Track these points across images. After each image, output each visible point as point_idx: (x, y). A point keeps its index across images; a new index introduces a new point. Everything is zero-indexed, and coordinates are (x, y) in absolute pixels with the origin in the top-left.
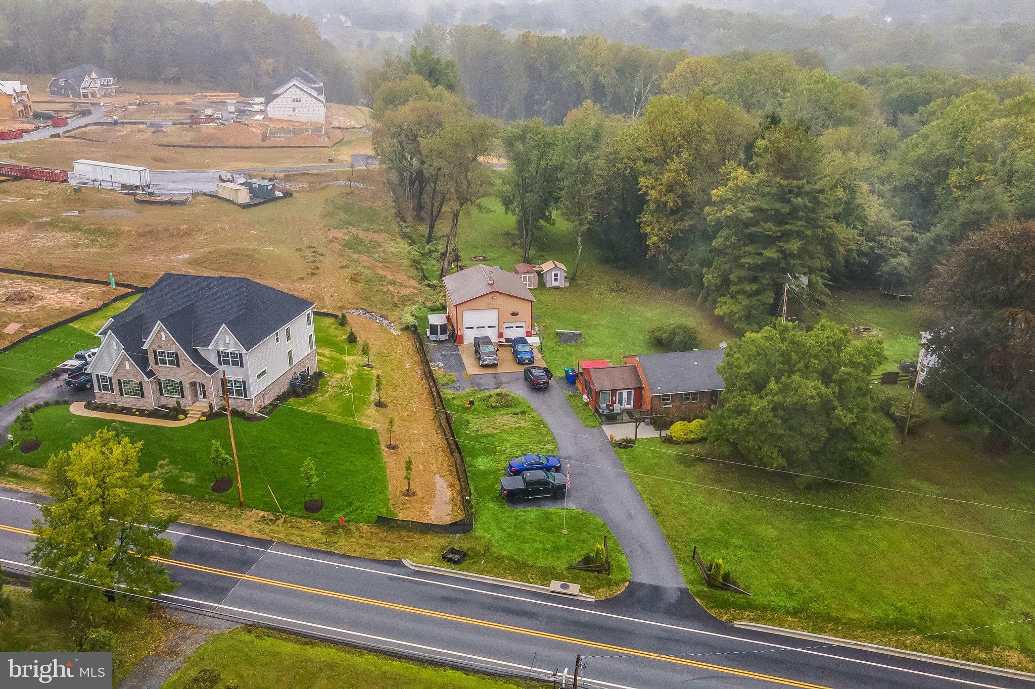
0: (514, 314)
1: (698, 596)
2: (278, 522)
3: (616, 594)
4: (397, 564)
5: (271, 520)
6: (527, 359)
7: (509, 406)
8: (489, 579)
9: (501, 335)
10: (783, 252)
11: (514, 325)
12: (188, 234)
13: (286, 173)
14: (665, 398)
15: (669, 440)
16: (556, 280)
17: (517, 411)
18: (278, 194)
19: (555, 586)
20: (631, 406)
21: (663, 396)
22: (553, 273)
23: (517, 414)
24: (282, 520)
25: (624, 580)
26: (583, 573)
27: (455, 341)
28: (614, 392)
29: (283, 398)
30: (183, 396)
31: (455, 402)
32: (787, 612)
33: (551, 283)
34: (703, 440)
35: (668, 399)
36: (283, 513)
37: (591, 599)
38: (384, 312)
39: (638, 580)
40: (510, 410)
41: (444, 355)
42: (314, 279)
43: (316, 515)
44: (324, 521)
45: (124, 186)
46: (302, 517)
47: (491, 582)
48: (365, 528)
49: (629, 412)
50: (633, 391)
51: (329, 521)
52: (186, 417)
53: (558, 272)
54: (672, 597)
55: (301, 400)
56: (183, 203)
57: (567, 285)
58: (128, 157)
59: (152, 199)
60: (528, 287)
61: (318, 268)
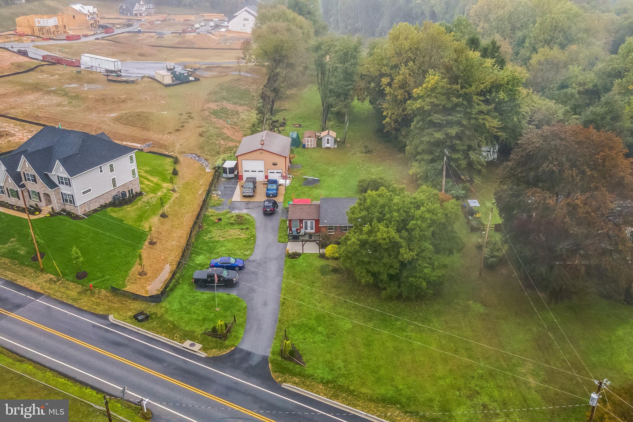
0: (275, 164)
1: (272, 363)
2: (58, 283)
3: (221, 354)
4: (105, 317)
5: (54, 281)
6: (271, 194)
7: (241, 224)
8: (151, 334)
9: (266, 177)
10: (447, 134)
11: (275, 171)
12: (123, 101)
13: (207, 66)
14: (331, 228)
15: (322, 256)
16: (328, 143)
17: (244, 227)
18: (191, 78)
19: (187, 344)
20: (314, 231)
21: (329, 227)
22: (327, 138)
23: (243, 229)
24: (60, 282)
25: (232, 346)
26: (210, 338)
27: (238, 179)
28: (301, 221)
29: (104, 207)
30: (41, 201)
31: (211, 218)
32: (322, 382)
33: (325, 145)
34: (337, 259)
35: (333, 229)
36: (63, 277)
37: (203, 355)
38: (208, 157)
39: (241, 347)
40: (241, 226)
41: (226, 187)
42: (177, 133)
43: (80, 281)
44: (83, 285)
45: (107, 71)
46: (72, 281)
47: (151, 336)
48: (103, 292)
49: (310, 235)
50: (314, 221)
51: (85, 286)
52: (40, 214)
53: (330, 138)
54: (254, 361)
55: (116, 209)
56: (133, 82)
57: (336, 146)
58: (124, 53)
59: (119, 79)
60: (309, 146)
61: (183, 126)
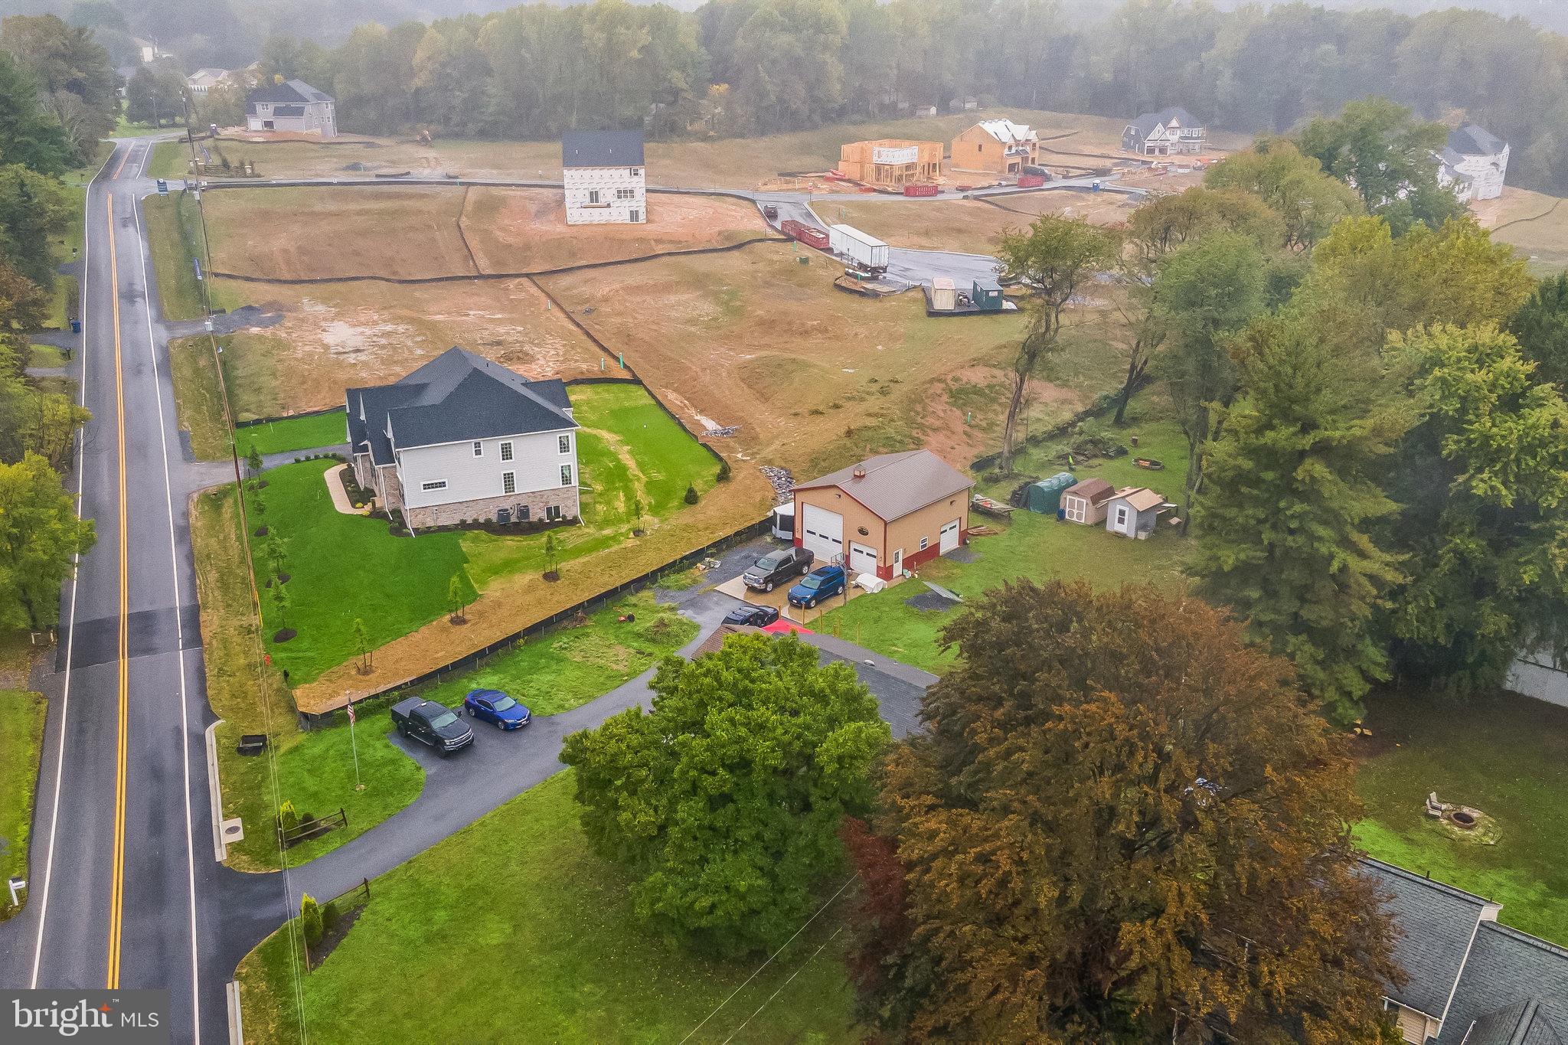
0: (863, 532)
1: (279, 933)
2: (249, 636)
3: (242, 870)
4: (209, 721)
5: (250, 631)
6: (796, 598)
7: (652, 640)
8: (215, 780)
9: (846, 558)
11: (866, 550)
16: (1121, 521)
17: (649, 649)
19: (230, 824)
22: (1119, 507)
23: (641, 653)
24: (253, 636)
27: (794, 546)
33: (1115, 525)
36: (264, 629)
37: (221, 856)
39: (287, 875)
40: (646, 646)
43: (273, 645)
44: (267, 653)
45: (862, 266)
47: (211, 786)
48: (276, 678)
51: (269, 655)
52: (361, 507)
53: (1127, 509)
54: (264, 913)
55: (487, 537)
56: (879, 295)
57: (1140, 535)
59: (862, 285)
60: (1075, 519)
61: (837, 407)
